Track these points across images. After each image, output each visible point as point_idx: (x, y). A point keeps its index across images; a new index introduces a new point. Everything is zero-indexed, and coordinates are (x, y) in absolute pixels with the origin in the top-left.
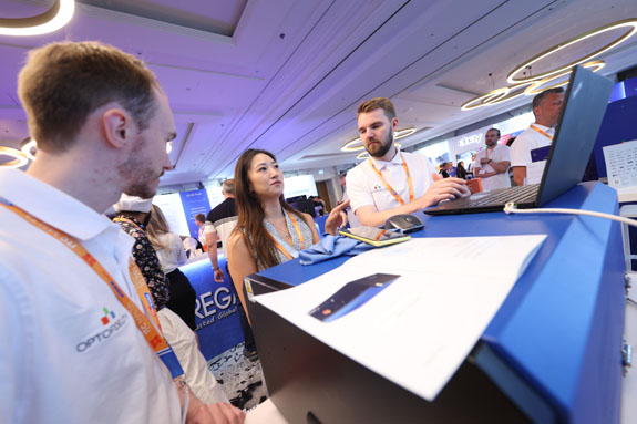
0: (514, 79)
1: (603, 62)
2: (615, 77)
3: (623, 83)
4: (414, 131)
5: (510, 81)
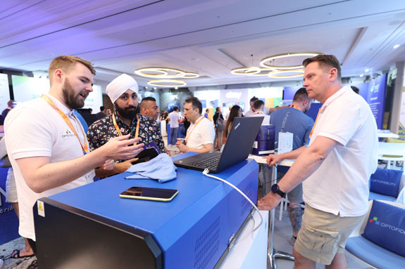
0: (264, 64)
4: (198, 76)
5: (262, 64)
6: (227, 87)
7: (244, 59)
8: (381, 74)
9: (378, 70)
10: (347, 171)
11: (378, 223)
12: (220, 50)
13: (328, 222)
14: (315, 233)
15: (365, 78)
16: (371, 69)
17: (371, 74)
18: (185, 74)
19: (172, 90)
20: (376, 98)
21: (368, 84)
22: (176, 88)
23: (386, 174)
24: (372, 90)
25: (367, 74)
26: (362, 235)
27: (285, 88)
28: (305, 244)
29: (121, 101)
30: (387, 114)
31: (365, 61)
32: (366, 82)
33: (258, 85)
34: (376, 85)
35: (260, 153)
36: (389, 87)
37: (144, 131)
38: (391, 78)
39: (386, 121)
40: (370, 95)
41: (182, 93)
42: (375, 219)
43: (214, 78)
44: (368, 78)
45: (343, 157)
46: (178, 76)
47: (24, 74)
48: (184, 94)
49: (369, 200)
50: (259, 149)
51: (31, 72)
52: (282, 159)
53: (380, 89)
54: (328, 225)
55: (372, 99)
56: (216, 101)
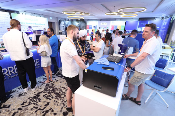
0: (120, 11)
1: (137, 15)
2: (138, 19)
3: (139, 21)
4: (90, 15)
5: (118, 11)
6: (101, 20)
7: (111, 8)
8: (169, 17)
9: (168, 15)
10: (150, 62)
11: (156, 76)
12: (101, 4)
13: (141, 75)
14: (137, 78)
15: (161, 18)
16: (165, 14)
17: (165, 16)
18: (84, 14)
19: (77, 20)
20: (164, 28)
21: (162, 21)
22: (79, 20)
23: (162, 61)
24: (164, 24)
25: (163, 17)
26: (151, 80)
27: (127, 21)
28: (133, 81)
29: (82, 38)
30: (168, 35)
31: (163, 11)
32: (162, 20)
33: (115, 19)
34: (165, 22)
35: (121, 54)
36: (171, 23)
37: (87, 47)
38: (173, 19)
39: (167, 38)
40: (162, 26)
41: (81, 22)
42: (155, 75)
43: (96, 16)
44: (163, 18)
45: (149, 58)
46: (81, 15)
47: (15, 13)
48: (82, 23)
49: (154, 69)
50: (121, 52)
51: (18, 11)
52: (129, 56)
53: (167, 24)
54: (141, 76)
55: (163, 28)
56: (96, 26)
